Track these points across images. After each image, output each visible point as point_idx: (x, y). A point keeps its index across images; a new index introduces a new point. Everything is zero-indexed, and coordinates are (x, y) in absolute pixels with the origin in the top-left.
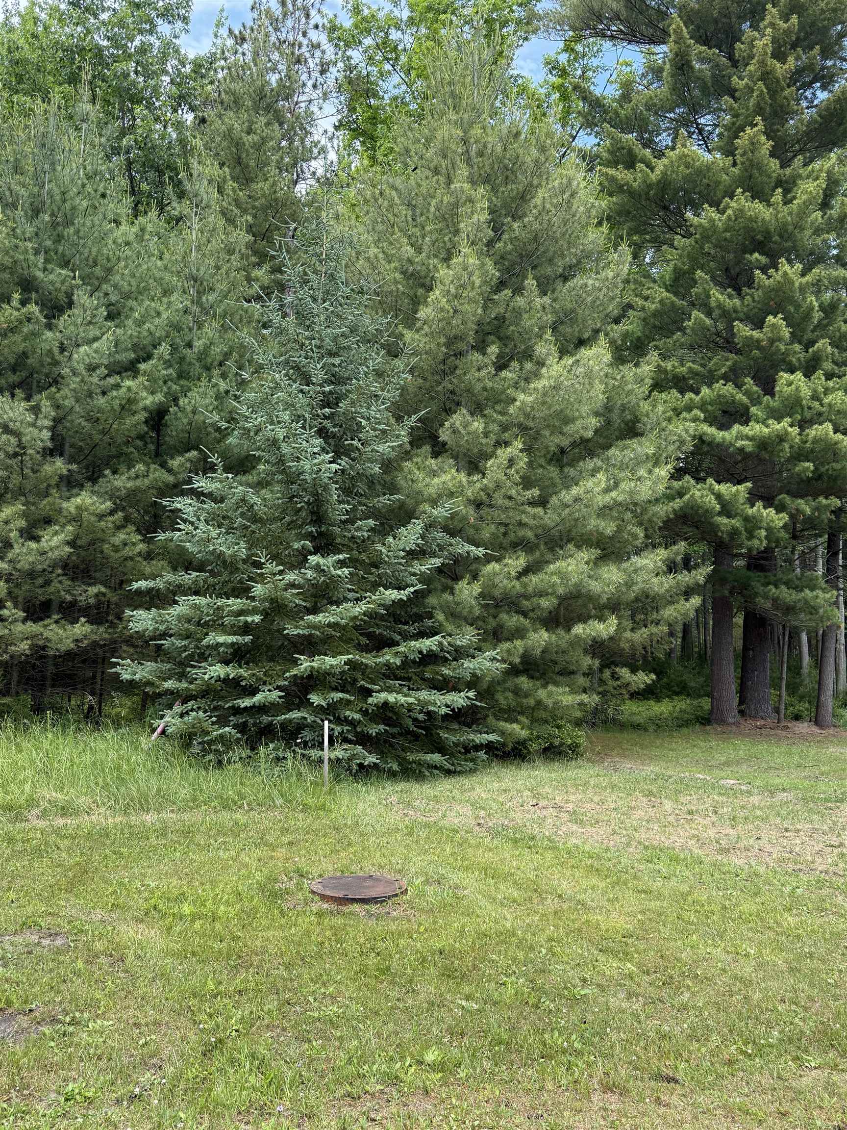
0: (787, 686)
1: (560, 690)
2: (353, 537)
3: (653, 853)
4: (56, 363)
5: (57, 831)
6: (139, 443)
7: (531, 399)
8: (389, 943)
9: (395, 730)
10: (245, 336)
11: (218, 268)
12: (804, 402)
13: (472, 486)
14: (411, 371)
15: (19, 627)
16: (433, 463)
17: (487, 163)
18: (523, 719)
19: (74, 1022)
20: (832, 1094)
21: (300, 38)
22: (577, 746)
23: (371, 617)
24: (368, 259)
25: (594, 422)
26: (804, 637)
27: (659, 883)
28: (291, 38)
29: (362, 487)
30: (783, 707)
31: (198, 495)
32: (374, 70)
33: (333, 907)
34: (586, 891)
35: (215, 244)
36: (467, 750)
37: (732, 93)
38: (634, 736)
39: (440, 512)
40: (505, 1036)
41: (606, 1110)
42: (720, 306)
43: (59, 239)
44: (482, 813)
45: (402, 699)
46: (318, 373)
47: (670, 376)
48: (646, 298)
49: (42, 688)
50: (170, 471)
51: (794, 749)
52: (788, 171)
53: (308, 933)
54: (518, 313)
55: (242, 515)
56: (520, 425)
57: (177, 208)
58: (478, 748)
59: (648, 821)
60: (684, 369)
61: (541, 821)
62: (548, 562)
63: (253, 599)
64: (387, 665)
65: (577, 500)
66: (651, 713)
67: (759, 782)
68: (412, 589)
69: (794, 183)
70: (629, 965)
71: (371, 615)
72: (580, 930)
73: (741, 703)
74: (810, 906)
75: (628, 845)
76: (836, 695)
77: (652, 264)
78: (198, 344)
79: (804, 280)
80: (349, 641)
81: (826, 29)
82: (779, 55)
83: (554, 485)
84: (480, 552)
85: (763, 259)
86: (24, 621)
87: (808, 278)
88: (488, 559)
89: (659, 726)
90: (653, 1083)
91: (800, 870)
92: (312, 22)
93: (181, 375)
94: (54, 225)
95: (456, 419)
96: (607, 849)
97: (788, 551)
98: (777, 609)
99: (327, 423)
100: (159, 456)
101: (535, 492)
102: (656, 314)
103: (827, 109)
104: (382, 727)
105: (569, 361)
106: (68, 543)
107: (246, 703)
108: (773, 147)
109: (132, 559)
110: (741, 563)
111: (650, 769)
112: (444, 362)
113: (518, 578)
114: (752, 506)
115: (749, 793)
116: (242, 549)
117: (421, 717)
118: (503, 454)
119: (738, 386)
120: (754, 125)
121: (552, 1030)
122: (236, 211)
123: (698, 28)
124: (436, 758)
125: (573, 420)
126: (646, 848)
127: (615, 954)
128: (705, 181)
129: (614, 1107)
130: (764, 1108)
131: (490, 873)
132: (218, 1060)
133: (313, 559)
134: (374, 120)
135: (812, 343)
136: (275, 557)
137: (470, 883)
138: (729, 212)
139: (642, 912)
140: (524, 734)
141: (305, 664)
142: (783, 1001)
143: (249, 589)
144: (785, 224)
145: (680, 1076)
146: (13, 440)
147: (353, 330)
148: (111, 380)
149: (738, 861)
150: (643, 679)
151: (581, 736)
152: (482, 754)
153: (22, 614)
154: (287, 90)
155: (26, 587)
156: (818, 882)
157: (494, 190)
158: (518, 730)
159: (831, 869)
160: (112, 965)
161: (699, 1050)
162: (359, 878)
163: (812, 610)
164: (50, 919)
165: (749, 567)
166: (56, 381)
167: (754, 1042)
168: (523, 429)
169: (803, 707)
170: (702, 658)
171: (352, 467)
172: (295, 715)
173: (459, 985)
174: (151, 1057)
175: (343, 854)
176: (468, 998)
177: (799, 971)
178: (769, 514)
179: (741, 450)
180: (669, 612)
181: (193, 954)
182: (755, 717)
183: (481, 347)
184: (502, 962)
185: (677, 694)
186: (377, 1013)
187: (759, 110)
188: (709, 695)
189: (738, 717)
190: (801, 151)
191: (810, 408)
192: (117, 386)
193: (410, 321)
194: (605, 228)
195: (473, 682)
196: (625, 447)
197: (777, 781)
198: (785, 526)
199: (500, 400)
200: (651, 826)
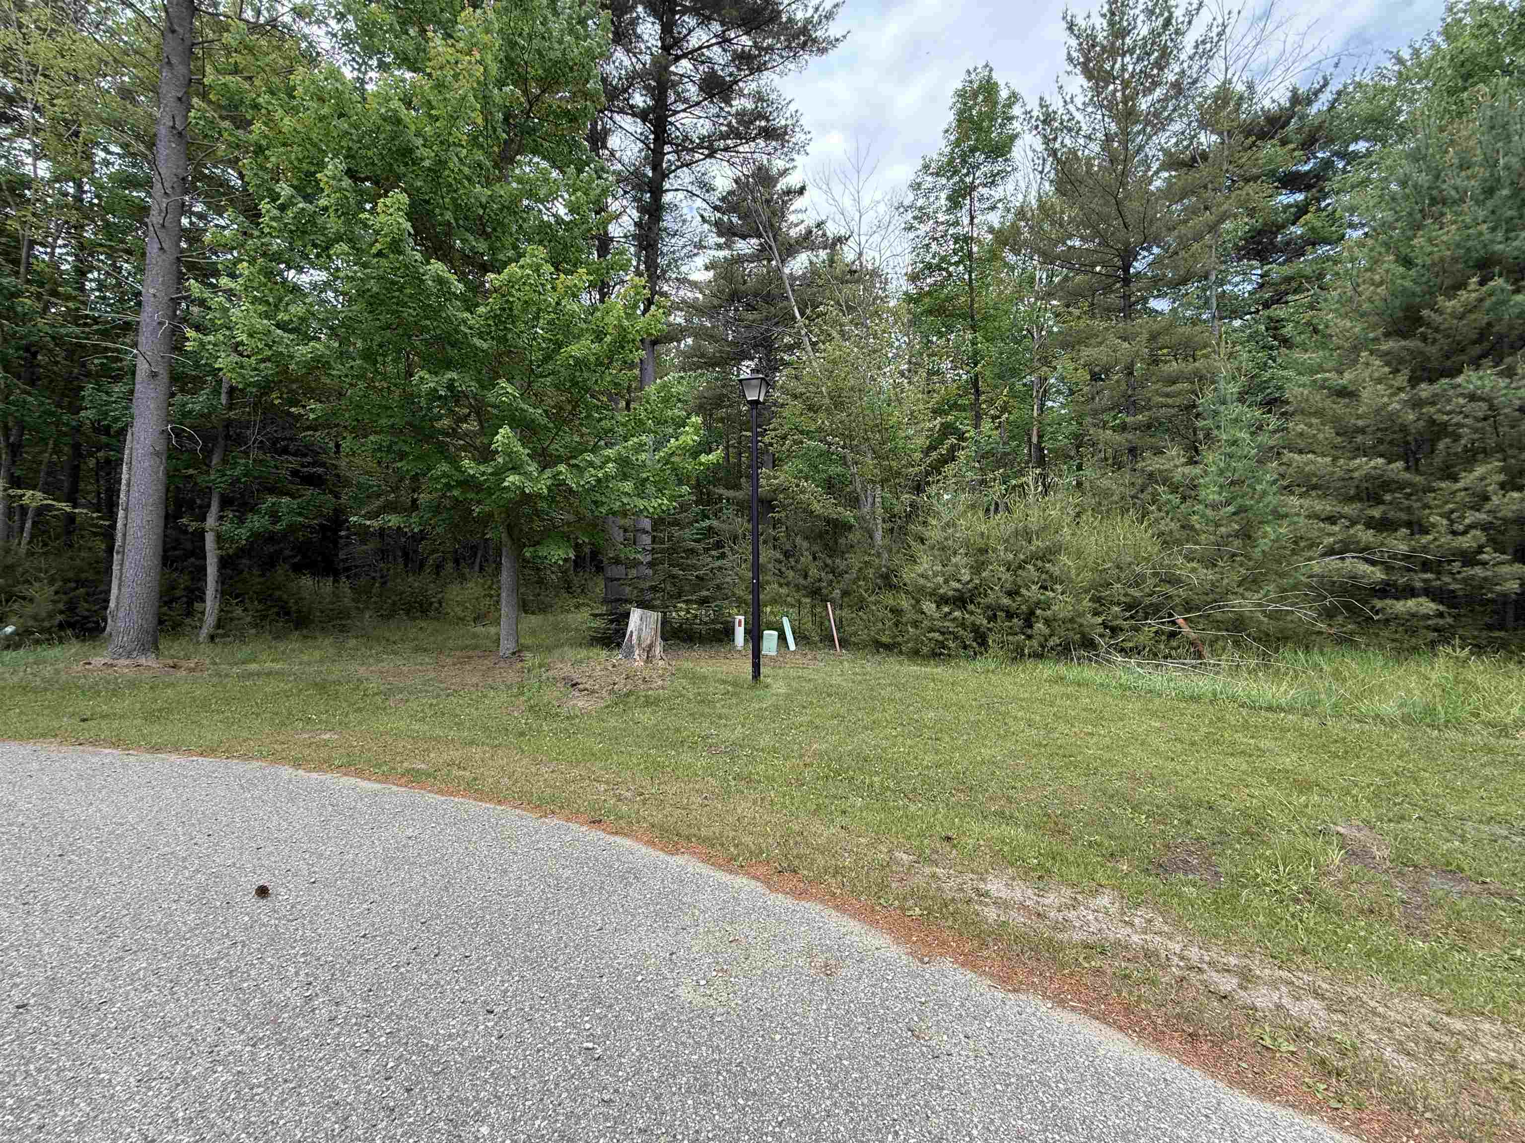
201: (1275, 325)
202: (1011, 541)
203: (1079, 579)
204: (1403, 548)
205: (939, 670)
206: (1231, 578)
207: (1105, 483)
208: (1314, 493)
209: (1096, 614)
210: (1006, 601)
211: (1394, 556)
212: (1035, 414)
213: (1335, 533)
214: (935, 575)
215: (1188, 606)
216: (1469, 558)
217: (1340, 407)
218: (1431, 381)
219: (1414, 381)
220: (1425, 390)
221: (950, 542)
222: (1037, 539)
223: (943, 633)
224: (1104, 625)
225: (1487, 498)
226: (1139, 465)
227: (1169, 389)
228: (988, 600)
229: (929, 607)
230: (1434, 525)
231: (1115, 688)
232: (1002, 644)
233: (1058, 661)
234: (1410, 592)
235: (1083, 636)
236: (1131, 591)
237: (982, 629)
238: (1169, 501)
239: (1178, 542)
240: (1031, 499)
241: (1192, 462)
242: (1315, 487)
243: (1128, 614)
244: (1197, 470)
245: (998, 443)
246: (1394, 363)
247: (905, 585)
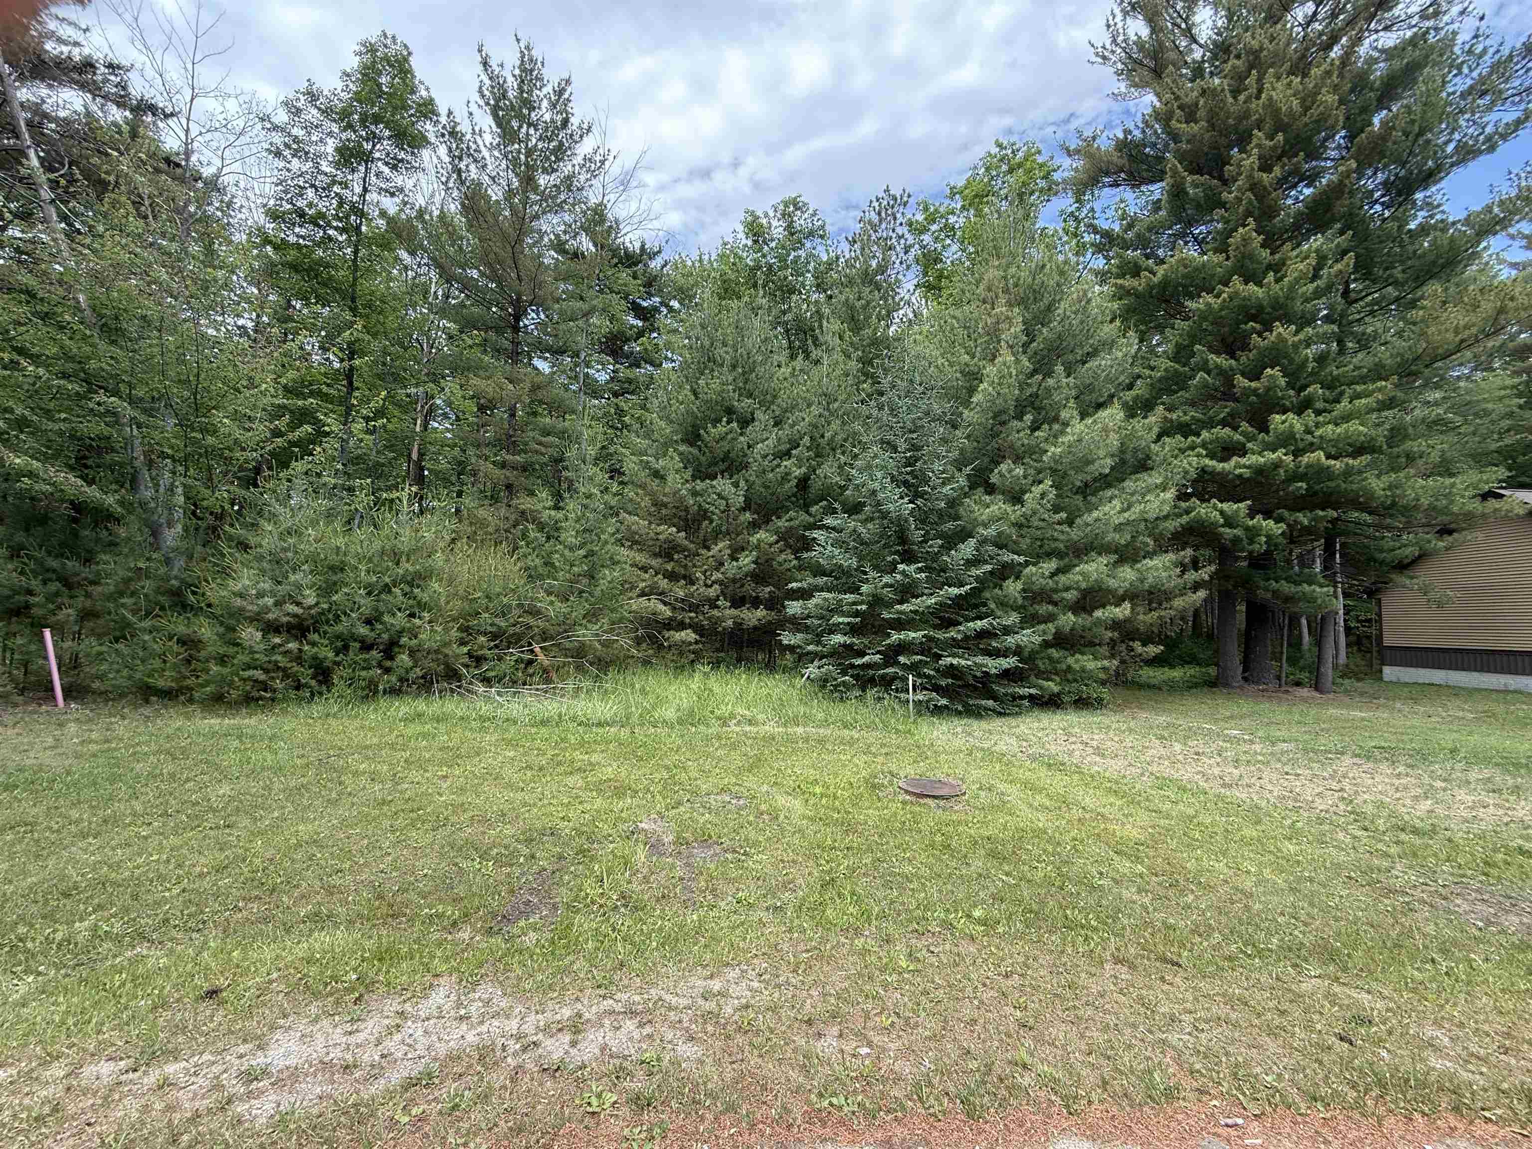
0: (1288, 659)
1: (1085, 658)
2: (928, 552)
3: (1162, 783)
4: (745, 455)
5: (745, 734)
6: (794, 499)
7: (1059, 450)
8: (951, 829)
9: (960, 683)
10: (857, 427)
11: (839, 386)
12: (1297, 436)
13: (1015, 512)
14: (968, 437)
15: (728, 612)
16: (987, 498)
17: (1021, 291)
18: (1058, 679)
19: (745, 854)
20: (1333, 1003)
21: (891, 233)
22: (1102, 700)
23: (941, 605)
24: (937, 366)
25: (1109, 462)
26: (1304, 622)
27: (1168, 806)
28: (885, 235)
29: (934, 518)
30: (1284, 675)
31: (827, 528)
32: (939, 246)
33: (914, 799)
34: (1104, 806)
35: (838, 372)
36: (1014, 699)
37: (1223, 205)
38: (1149, 693)
39: (991, 532)
40: (1035, 907)
41: (1116, 977)
42: (1217, 366)
43: (746, 381)
44: (1025, 744)
45: (963, 662)
46: (902, 445)
47: (1175, 424)
48: (1152, 369)
49: (741, 648)
50: (810, 515)
51: (1294, 709)
52: (1277, 256)
53: (895, 814)
54: (1048, 390)
55: (854, 540)
56: (1051, 468)
57: (815, 353)
58: (1022, 698)
59: (1160, 758)
60: (1188, 418)
61: (1071, 753)
62: (1075, 566)
63: (861, 594)
64: (953, 639)
65: (1097, 520)
66: (1165, 677)
67: (1260, 733)
68: (969, 587)
69: (1284, 264)
70: (1139, 867)
71: (941, 604)
72: (1099, 835)
73: (1244, 671)
74: (1310, 838)
75: (1142, 774)
76: (1335, 667)
77: (1158, 345)
78: (828, 435)
79: (1296, 339)
80: (927, 622)
81: (1310, 138)
82: (1266, 167)
83: (1079, 510)
84: (1022, 559)
85: (1258, 326)
86: (730, 607)
87: (1301, 336)
88: (1027, 564)
89: (1172, 688)
90: (1158, 964)
91: (1300, 807)
92: (898, 222)
93: (817, 456)
94: (744, 373)
95: (1003, 467)
96: (1124, 777)
97: (1286, 553)
98: (1277, 598)
99: (908, 477)
100: (806, 507)
101: (1064, 515)
102: (1160, 380)
103: (1314, 201)
104: (950, 681)
105: (1089, 421)
106: (753, 562)
107: (859, 662)
108: (1264, 240)
109: (789, 570)
110: (1244, 564)
111: (1162, 719)
112: (992, 429)
113: (1051, 577)
114: (1252, 518)
115: (1252, 742)
116: (854, 562)
117: (979, 674)
118: (1037, 490)
119: (1235, 428)
120: (1244, 226)
121: (1074, 908)
122: (851, 350)
123: (1191, 162)
124: (990, 703)
125: (1092, 462)
126: (1157, 778)
127: (1129, 857)
128: (1202, 275)
129: (1123, 976)
130: (1263, 1004)
131: (1030, 786)
132: (831, 893)
133: (901, 567)
134: (940, 277)
135: (1304, 387)
136: (875, 568)
137: (1013, 793)
138: (1225, 295)
139: (1153, 827)
140: (1056, 689)
141: (895, 637)
142: (1282, 914)
143: (859, 588)
144: (1276, 299)
145: (1183, 961)
146: (724, 502)
147: (927, 414)
148: (775, 462)
149: (1240, 794)
150: (1154, 650)
151: (1105, 693)
152: (1026, 703)
153: (729, 604)
154: (882, 269)
155: (731, 588)
156: (1318, 818)
157: (1027, 308)
158: (1053, 686)
159: (1331, 810)
160: (770, 821)
161: (1201, 943)
162: (932, 781)
163: (1310, 599)
164: (737, 788)
165: (1250, 565)
166: (746, 466)
167: (1254, 946)
168: (1054, 471)
169: (1304, 676)
170: (1210, 636)
171: (925, 505)
172: (890, 670)
173: (1001, 864)
174: (789, 883)
175: (922, 764)
176: (1007, 874)
177: (1299, 891)
178: (1269, 525)
179: (1240, 476)
180: (1178, 603)
181: (820, 819)
182: (1257, 683)
183: (1019, 417)
184: (1037, 851)
185: (1189, 663)
186: (940, 876)
187: (1248, 213)
188: (1217, 665)
189: (1242, 682)
190: (1290, 239)
191: (1302, 440)
192: (779, 466)
193: (967, 404)
194: (1118, 323)
195: (1018, 651)
196: (1137, 480)
197: (1278, 733)
198: (1283, 534)
199: (1036, 451)
200: (1161, 761)
201: (620, 412)
202: (375, 560)
203: (448, 607)
204: (681, 594)
205: (253, 721)
206: (580, 609)
207: (482, 513)
208: (635, 547)
209: (463, 643)
210: (363, 630)
211: (676, 600)
212: (418, 429)
213: (645, 580)
214: (261, 595)
215: (545, 636)
216: (713, 603)
217: (654, 484)
218: (702, 481)
219: (694, 478)
220: (700, 485)
221: (290, 555)
222: (408, 561)
223: (266, 671)
224: (470, 654)
225: (722, 564)
226: (514, 502)
227: (543, 439)
228: (339, 628)
229: (250, 635)
230: (697, 579)
231: (475, 720)
232: (351, 681)
233: (418, 695)
234: (682, 626)
235: (447, 666)
236: (497, 621)
237: (327, 664)
238: (536, 538)
239: (541, 577)
240: (402, 517)
241: (557, 508)
242: (636, 542)
243: (492, 644)
244: (560, 515)
245: (371, 450)
246: (687, 462)
247: (209, 605)
